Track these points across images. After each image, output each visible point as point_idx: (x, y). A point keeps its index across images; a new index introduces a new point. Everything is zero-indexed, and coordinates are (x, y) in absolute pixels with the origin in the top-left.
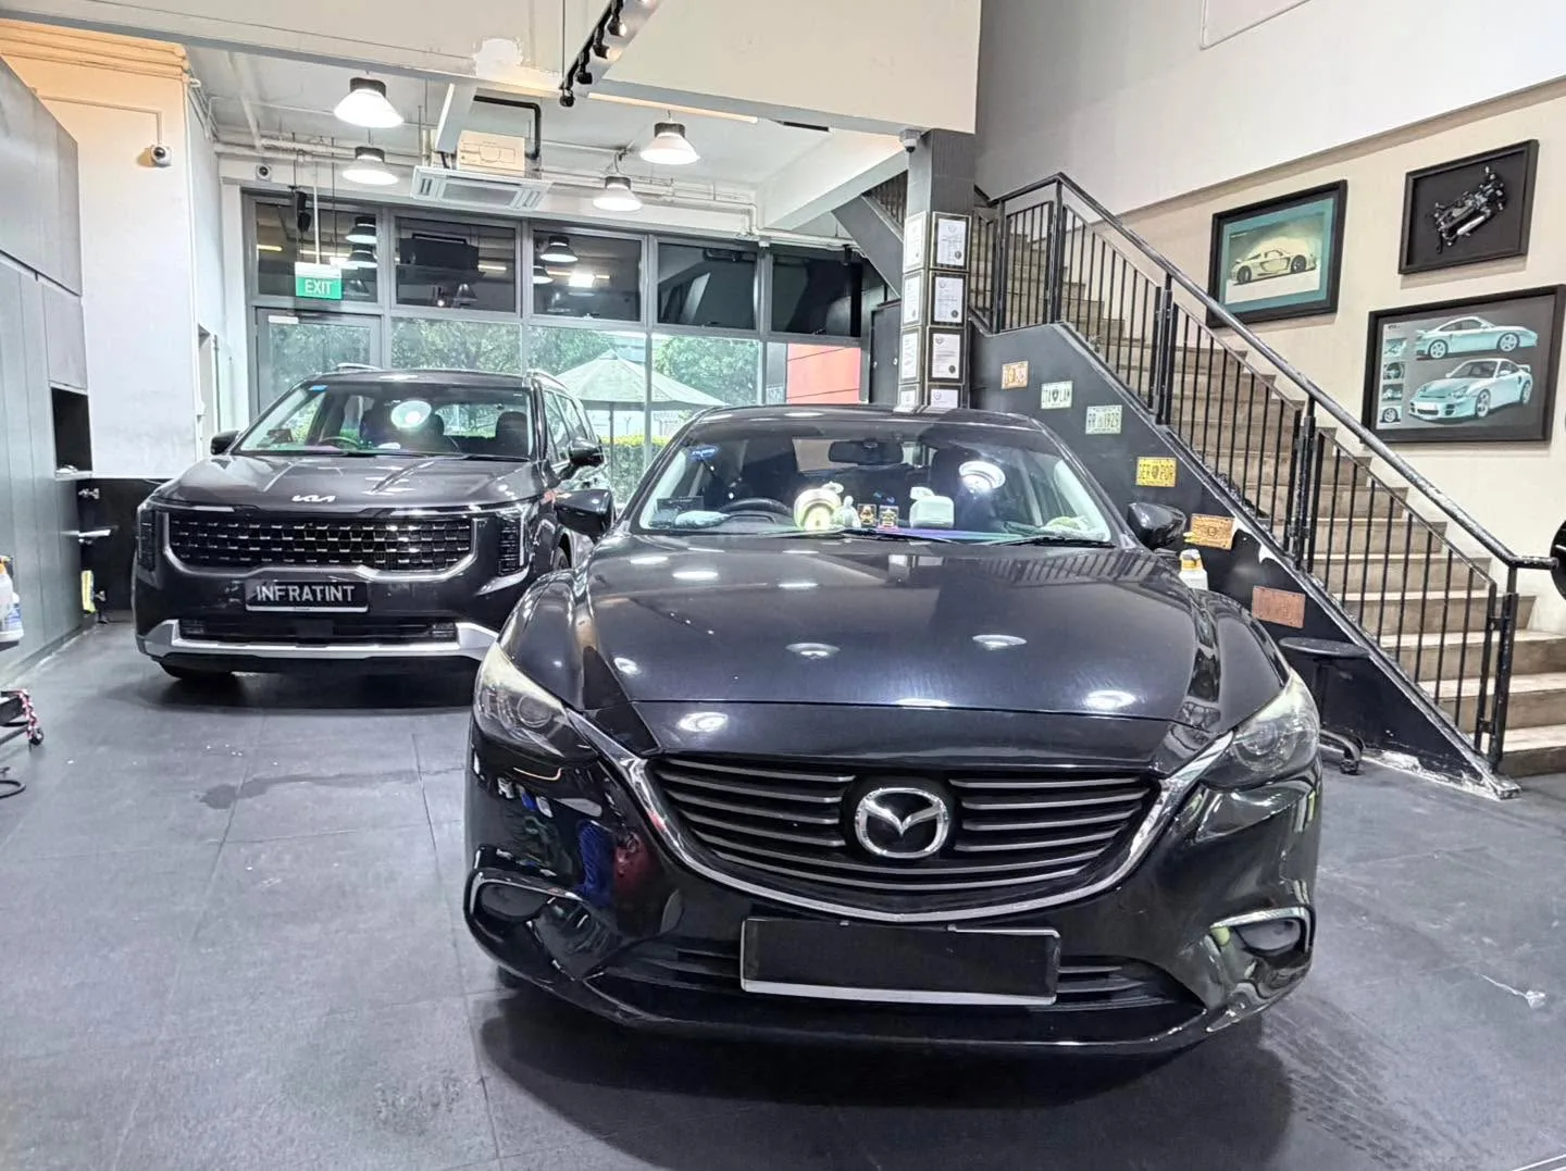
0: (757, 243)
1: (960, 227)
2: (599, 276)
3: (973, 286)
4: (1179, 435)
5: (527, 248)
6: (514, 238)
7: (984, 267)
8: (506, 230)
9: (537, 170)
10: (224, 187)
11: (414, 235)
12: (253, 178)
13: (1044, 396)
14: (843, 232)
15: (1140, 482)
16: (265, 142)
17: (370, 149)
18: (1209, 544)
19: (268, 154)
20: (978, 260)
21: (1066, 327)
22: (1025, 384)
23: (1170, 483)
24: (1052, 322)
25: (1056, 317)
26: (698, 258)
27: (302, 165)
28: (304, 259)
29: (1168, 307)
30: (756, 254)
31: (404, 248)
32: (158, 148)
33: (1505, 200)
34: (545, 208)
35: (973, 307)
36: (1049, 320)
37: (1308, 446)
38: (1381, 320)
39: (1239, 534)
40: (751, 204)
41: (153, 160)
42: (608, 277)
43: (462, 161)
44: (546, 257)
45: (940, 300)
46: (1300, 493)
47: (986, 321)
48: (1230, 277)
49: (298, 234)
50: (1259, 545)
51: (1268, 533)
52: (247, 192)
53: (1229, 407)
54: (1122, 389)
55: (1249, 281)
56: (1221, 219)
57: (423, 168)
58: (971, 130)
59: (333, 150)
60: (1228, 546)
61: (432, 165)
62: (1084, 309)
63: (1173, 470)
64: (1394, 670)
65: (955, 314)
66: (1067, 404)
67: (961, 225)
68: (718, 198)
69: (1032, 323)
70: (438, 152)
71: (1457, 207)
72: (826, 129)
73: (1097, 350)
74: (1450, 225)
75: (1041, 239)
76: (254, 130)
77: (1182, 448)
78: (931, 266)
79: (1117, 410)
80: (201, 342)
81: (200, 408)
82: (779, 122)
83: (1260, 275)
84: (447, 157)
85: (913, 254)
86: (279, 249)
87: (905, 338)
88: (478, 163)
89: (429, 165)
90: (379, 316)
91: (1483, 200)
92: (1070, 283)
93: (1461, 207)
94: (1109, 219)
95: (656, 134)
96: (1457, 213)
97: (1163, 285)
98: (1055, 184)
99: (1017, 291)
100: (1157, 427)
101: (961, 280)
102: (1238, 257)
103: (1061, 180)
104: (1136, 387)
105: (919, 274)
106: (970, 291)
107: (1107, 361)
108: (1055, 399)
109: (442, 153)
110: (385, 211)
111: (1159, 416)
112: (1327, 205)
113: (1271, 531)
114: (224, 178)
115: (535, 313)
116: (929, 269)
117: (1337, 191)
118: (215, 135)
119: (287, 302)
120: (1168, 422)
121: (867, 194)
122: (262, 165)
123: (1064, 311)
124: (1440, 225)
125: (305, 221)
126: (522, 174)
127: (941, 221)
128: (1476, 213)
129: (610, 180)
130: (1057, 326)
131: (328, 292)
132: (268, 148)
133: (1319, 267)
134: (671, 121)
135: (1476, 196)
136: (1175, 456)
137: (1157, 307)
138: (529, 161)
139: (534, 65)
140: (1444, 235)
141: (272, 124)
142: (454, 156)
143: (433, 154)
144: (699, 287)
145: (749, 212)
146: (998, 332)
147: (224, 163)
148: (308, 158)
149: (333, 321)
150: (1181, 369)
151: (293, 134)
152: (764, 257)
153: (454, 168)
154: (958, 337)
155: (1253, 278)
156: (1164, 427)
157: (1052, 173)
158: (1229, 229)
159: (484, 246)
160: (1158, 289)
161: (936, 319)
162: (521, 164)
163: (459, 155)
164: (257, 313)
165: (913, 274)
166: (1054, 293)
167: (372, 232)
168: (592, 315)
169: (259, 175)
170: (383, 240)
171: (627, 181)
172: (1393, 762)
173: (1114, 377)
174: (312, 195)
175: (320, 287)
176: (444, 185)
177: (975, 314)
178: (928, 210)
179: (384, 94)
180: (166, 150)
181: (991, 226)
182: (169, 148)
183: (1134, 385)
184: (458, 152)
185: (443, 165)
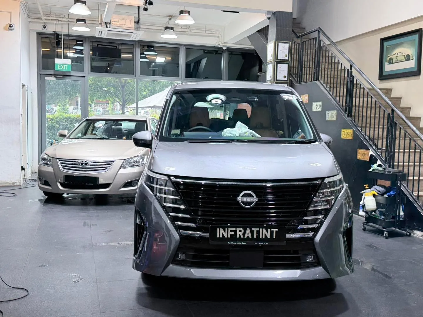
0: (222, 47)
1: (287, 46)
2: (166, 58)
4: (355, 121)
5: (138, 51)
6: (133, 47)
7: (296, 59)
8: (132, 44)
9: (139, 27)
10: (31, 32)
11: (98, 45)
12: (41, 29)
13: (314, 107)
15: (342, 137)
16: (45, 18)
17: (81, 20)
18: (362, 159)
19: (46, 21)
20: (294, 57)
21: (320, 82)
22: (307, 102)
23: (351, 138)
24: (316, 81)
25: (317, 79)
26: (202, 53)
27: (58, 24)
28: (59, 57)
29: (351, 76)
30: (222, 51)
32: (10, 24)
35: (291, 74)
36: (315, 80)
37: (391, 126)
39: (371, 155)
40: (219, 34)
41: (9, 28)
43: (112, 25)
44: (145, 53)
45: (279, 72)
46: (389, 142)
47: (296, 79)
48: (386, 61)
49: (56, 46)
50: (377, 159)
51: (380, 155)
52: (39, 34)
54: (337, 105)
55: (392, 63)
56: (383, 40)
57: (99, 28)
58: (291, 11)
59: (68, 20)
60: (368, 160)
62: (326, 76)
63: (352, 133)
64: (416, 202)
65: (285, 77)
66: (320, 110)
68: (207, 32)
69: (310, 81)
70: (104, 22)
72: (238, 12)
73: (330, 91)
76: (42, 14)
77: (355, 126)
78: (276, 60)
79: (335, 112)
80: (22, 88)
81: (22, 112)
82: (222, 11)
83: (396, 61)
85: (270, 56)
86: (49, 50)
88: (118, 25)
89: (101, 27)
90: (85, 77)
94: (333, 44)
95: (180, 15)
97: (349, 68)
98: (317, 31)
100: (348, 118)
101: (287, 65)
102: (389, 54)
103: (319, 30)
105: (272, 63)
106: (291, 67)
107: (333, 94)
108: (317, 108)
109: (106, 23)
110: (87, 39)
112: (415, 37)
113: (382, 155)
114: (31, 29)
115: (141, 75)
117: (420, 32)
118: (28, 15)
119: (51, 72)
120: (351, 117)
121: (258, 31)
122: (44, 25)
123: (320, 77)
125: (58, 43)
126: (134, 29)
127: (279, 44)
129: (167, 28)
130: (317, 82)
131: (66, 69)
132: (46, 19)
133: (414, 60)
134: (185, 9)
136: (352, 129)
137: (348, 77)
138: (136, 24)
141: (48, 12)
142: (110, 23)
143: (102, 23)
144: (204, 62)
145: (218, 37)
146: (300, 83)
147: (31, 24)
148: (60, 22)
149: (68, 78)
151: (55, 13)
152: (225, 52)
155: (393, 62)
156: (350, 118)
157: (317, 28)
158: (386, 44)
159: (124, 48)
160: (348, 70)
161: (278, 79)
162: (133, 25)
163: (112, 23)
164: (41, 76)
165: (270, 63)
166: (317, 70)
167: (82, 45)
168: (161, 75)
169: (43, 28)
170: (86, 49)
171: (172, 28)
172: (417, 234)
173: (335, 100)
174: (61, 34)
175: (63, 67)
176: (106, 33)
177: (292, 76)
178: (275, 40)
179: (86, 5)
180: (13, 25)
181: (298, 45)
182: (13, 24)
183: (341, 103)
184: (111, 22)
185: (106, 27)
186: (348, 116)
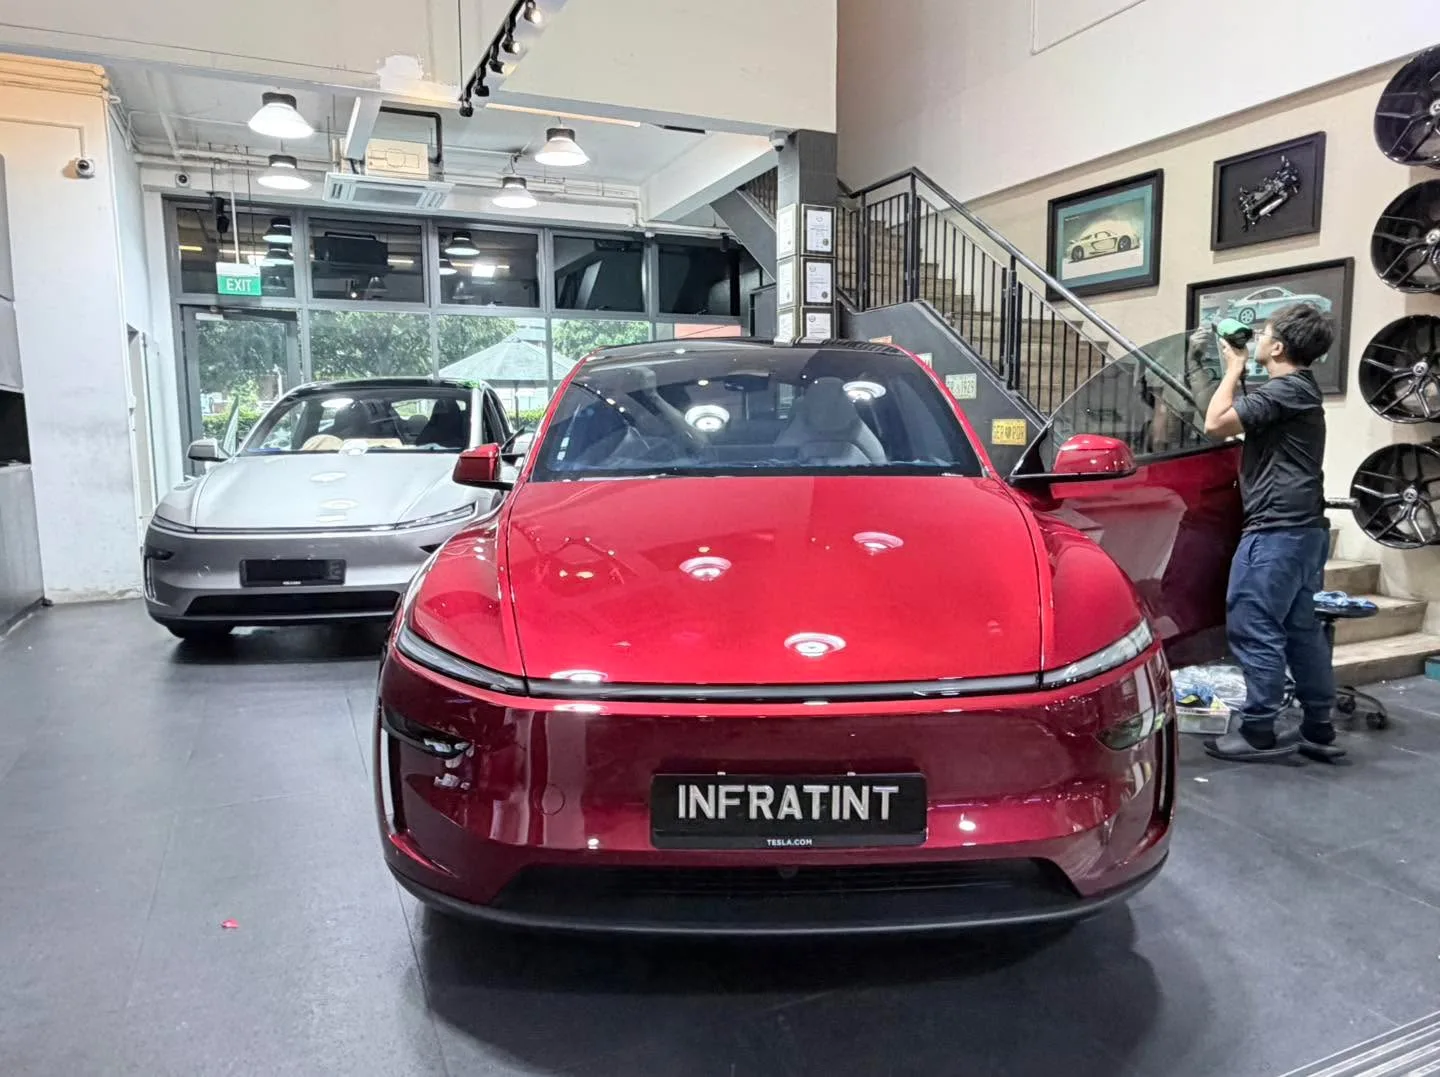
0: (642, 234)
1: (826, 216)
2: (500, 267)
3: (840, 270)
4: (1028, 399)
5: (432, 244)
6: (420, 234)
7: (849, 251)
8: (413, 228)
10: (147, 194)
11: (326, 234)
12: (174, 186)
14: (721, 222)
15: (996, 441)
16: (183, 152)
17: (284, 157)
19: (186, 163)
20: (844, 246)
21: (923, 304)
23: (1021, 442)
24: (912, 300)
25: (915, 296)
26: (591, 248)
27: (219, 173)
28: (225, 259)
29: (1014, 285)
30: (642, 244)
31: (317, 245)
32: (82, 161)
33: (1298, 184)
34: (449, 207)
35: (841, 289)
36: (908, 299)
38: (1197, 292)
40: (636, 199)
41: (77, 172)
42: (508, 267)
43: (370, 166)
44: (450, 251)
45: (811, 283)
47: (853, 300)
48: (1065, 255)
49: (217, 236)
52: (168, 199)
53: (1070, 372)
54: (977, 360)
55: (1082, 258)
56: (1055, 204)
57: (334, 174)
58: (833, 130)
59: (249, 158)
61: (342, 171)
62: (939, 287)
63: (1024, 430)
65: (825, 295)
68: (605, 194)
69: (894, 301)
70: (348, 159)
71: (1257, 190)
72: (702, 132)
73: (952, 325)
74: (1253, 206)
75: (899, 225)
76: (173, 141)
77: (1031, 410)
78: (802, 253)
79: (972, 378)
80: (130, 340)
81: (132, 402)
82: (660, 126)
83: (1092, 253)
84: (356, 164)
85: (785, 242)
86: (200, 249)
87: (781, 318)
88: (385, 168)
89: (340, 171)
90: (297, 310)
91: (1281, 185)
92: (927, 265)
93: (1262, 191)
94: (957, 207)
95: (549, 138)
96: (1258, 196)
97: (1008, 265)
98: (909, 178)
99: (879, 272)
100: (1009, 392)
101: (829, 265)
102: (1071, 237)
103: (914, 174)
104: (988, 358)
105: (792, 260)
106: (837, 274)
107: (962, 333)
109: (351, 160)
110: (300, 213)
111: (1009, 384)
112: (1147, 191)
114: (145, 186)
115: (442, 303)
116: (800, 256)
117: (1156, 177)
118: (135, 146)
119: (211, 300)
120: (1017, 387)
121: (742, 188)
122: (181, 173)
123: (922, 294)
124: (1244, 207)
125: (223, 224)
126: (427, 177)
127: (809, 212)
128: (1275, 196)
129: (507, 180)
130: (916, 304)
131: (249, 289)
132: (186, 158)
133: (1142, 247)
134: (562, 127)
135: (1275, 182)
136: (1024, 417)
137: (1004, 286)
138: (432, 164)
139: (434, 80)
140: (1248, 216)
141: (190, 136)
142: (362, 163)
143: (343, 162)
144: (592, 275)
145: (635, 206)
146: (864, 310)
147: (144, 171)
148: (225, 166)
150: (1027, 338)
151: (210, 144)
152: (649, 246)
153: (363, 173)
154: (828, 316)
155: (1085, 256)
156: (1015, 393)
157: (907, 167)
158: (1063, 213)
159: (393, 242)
160: (1004, 270)
161: (809, 300)
162: (424, 168)
163: (367, 161)
164: (183, 310)
165: (786, 260)
166: (912, 274)
167: (287, 232)
168: (495, 303)
169: (179, 182)
170: (297, 240)
171: (523, 181)
173: (968, 347)
174: (230, 200)
175: (241, 285)
176: (354, 189)
177: (843, 295)
178: (798, 203)
179: (295, 107)
180: (89, 162)
181: (854, 215)
182: (92, 161)
183: (986, 355)
184: (366, 159)
185: (352, 171)
186: (1010, 387)
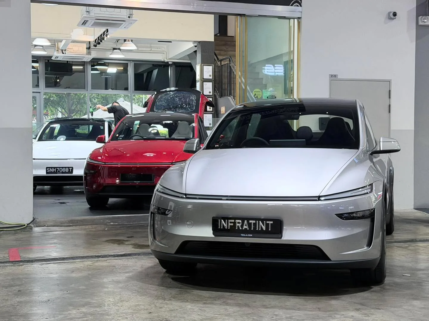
0: (168, 62)
5: (89, 67)
6: (84, 63)
9: (89, 52)
17: (39, 46)
21: (231, 98)
22: (225, 113)
26: (151, 66)
30: (168, 65)
36: (229, 95)
40: (164, 51)
43: (68, 51)
45: (205, 88)
47: (219, 94)
56: (285, 63)
58: (213, 41)
61: (59, 53)
65: (210, 92)
67: (211, 67)
68: (153, 50)
70: (61, 49)
72: (171, 42)
82: (157, 41)
84: (63, 51)
85: (198, 76)
88: (72, 52)
90: (40, 92)
95: (124, 42)
98: (229, 59)
101: (211, 83)
106: (215, 85)
110: (42, 58)
115: (92, 89)
116: (201, 80)
121: (195, 52)
126: (86, 54)
127: (204, 66)
129: (114, 49)
130: (229, 98)
138: (87, 50)
139: (87, 35)
142: (65, 50)
143: (59, 50)
145: (164, 53)
146: (221, 98)
152: (171, 66)
153: (65, 54)
162: (85, 51)
165: (199, 81)
168: (111, 89)
171: (119, 49)
176: (63, 57)
177: (216, 92)
178: (201, 63)
184: (67, 49)
185: (62, 53)
